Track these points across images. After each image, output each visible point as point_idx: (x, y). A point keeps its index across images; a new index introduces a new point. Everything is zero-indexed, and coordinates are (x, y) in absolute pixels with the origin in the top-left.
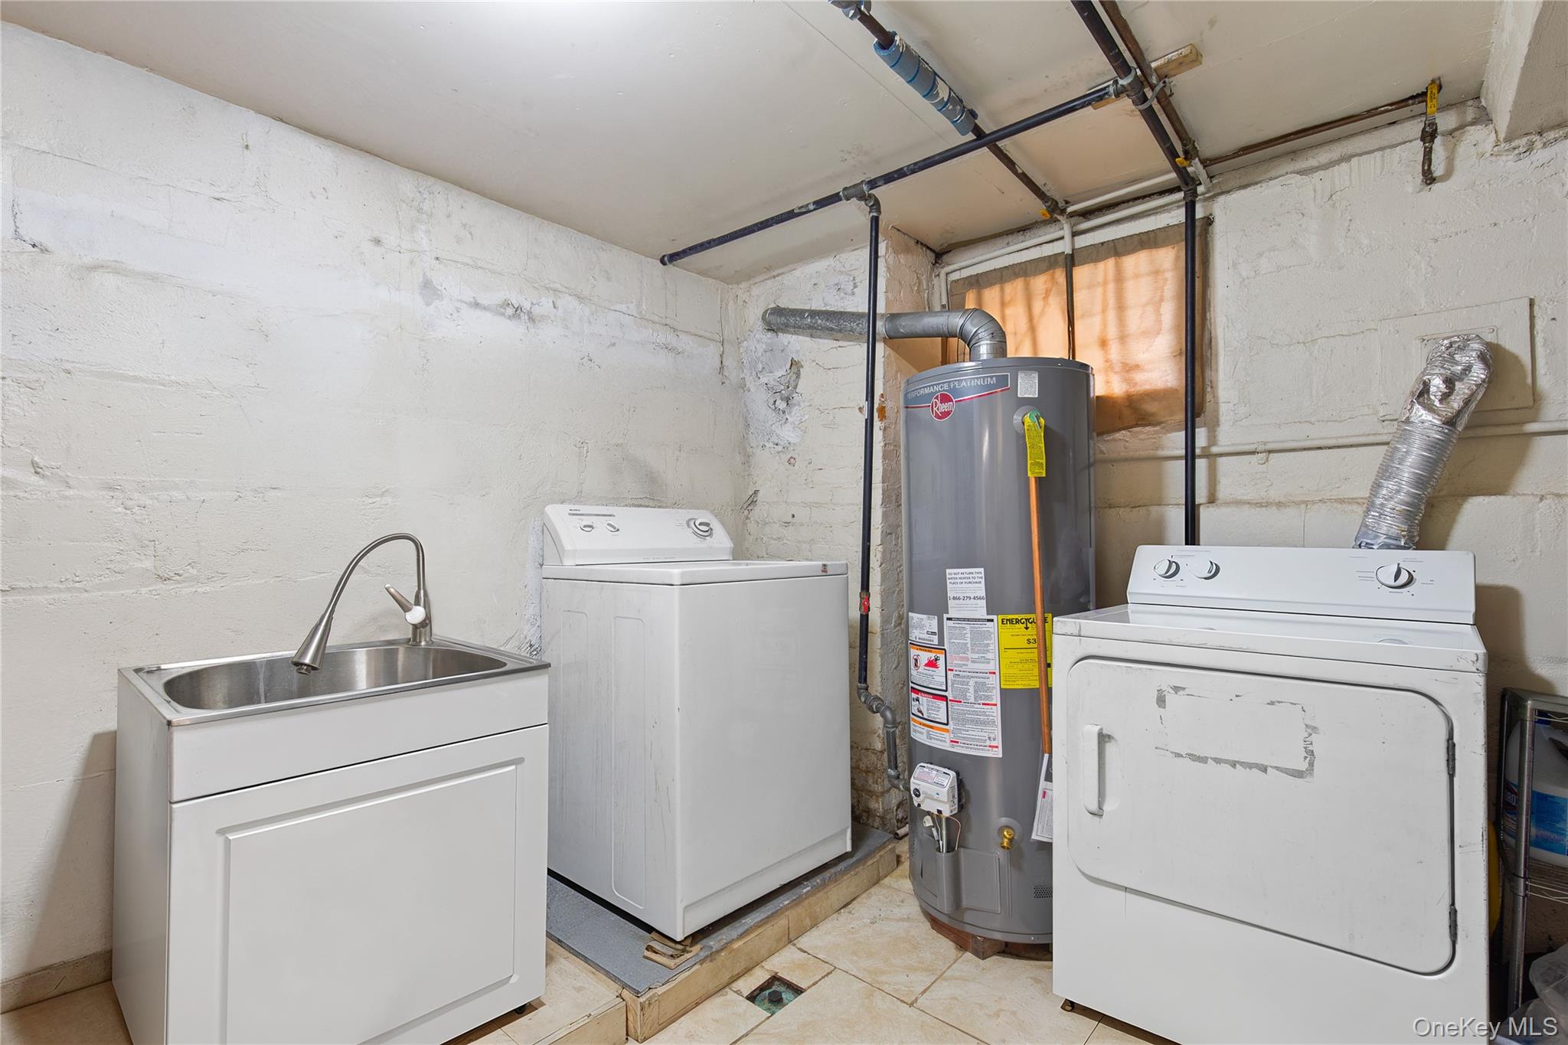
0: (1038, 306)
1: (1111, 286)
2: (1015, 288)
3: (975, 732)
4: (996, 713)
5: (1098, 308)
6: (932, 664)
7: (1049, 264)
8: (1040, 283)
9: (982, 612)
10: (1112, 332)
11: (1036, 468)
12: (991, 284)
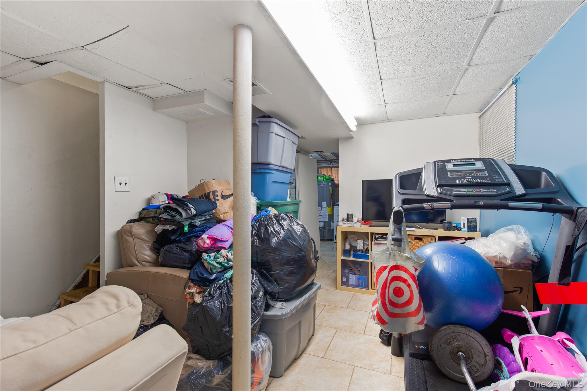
0: (328, 172)
1: (336, 171)
2: (325, 169)
3: (325, 219)
4: (327, 216)
5: (335, 173)
6: (321, 212)
7: (329, 167)
8: (328, 169)
9: (326, 207)
10: (336, 176)
11: (331, 193)
12: (323, 168)
